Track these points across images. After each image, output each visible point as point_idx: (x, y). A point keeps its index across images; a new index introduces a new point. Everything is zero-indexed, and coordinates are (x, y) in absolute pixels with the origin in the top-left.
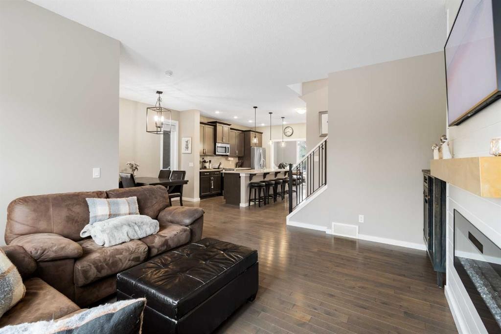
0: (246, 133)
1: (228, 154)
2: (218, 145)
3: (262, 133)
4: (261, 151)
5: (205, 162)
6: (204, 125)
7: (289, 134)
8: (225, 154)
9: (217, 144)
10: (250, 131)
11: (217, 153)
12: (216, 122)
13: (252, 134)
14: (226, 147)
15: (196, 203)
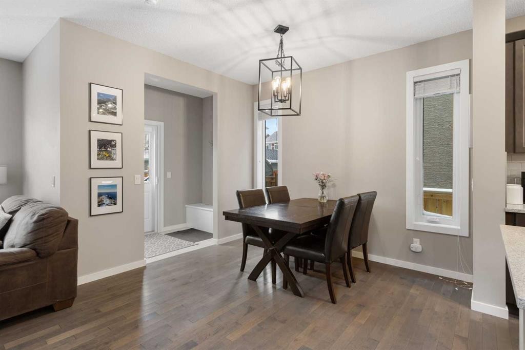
15: (484, 314)
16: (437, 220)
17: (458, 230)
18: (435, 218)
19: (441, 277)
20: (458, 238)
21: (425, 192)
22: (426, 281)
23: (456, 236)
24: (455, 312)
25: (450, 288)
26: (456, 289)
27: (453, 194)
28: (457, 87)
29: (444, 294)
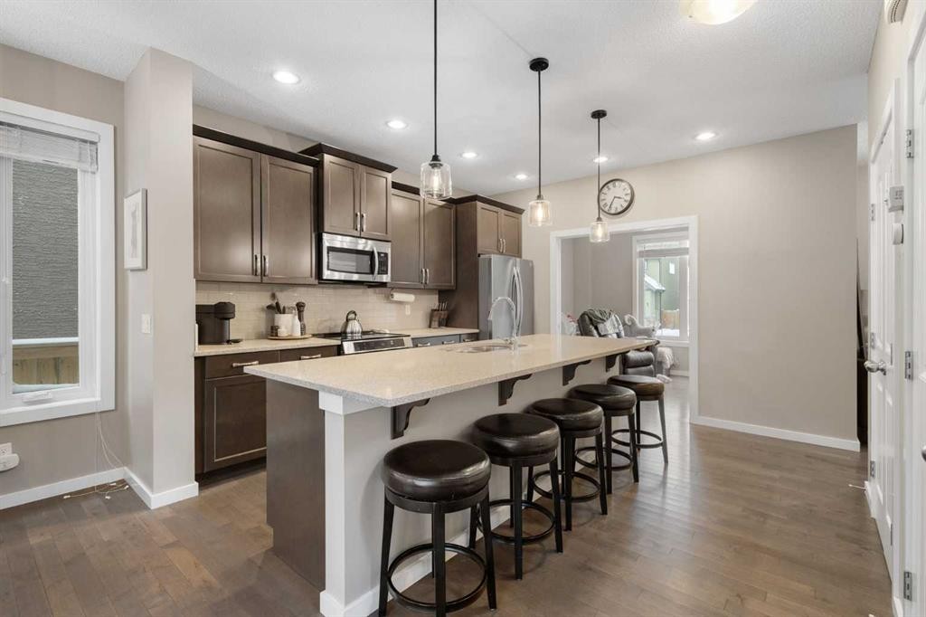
0: (460, 207)
1: (386, 278)
2: (328, 240)
3: (520, 211)
4: (516, 270)
5: (276, 309)
6: (250, 153)
7: (619, 205)
8: (369, 278)
9: (325, 236)
10: (475, 198)
11: (327, 274)
12: (319, 150)
13: (482, 213)
14: (371, 254)
15: (170, 506)
16: (50, 396)
17: (96, 402)
18: (43, 392)
19: (67, 494)
20: (98, 416)
21: (16, 348)
22: (44, 514)
23: (94, 413)
24: (134, 525)
25: (97, 501)
26: (108, 497)
27: (80, 344)
28: (91, 163)
29: (95, 514)
